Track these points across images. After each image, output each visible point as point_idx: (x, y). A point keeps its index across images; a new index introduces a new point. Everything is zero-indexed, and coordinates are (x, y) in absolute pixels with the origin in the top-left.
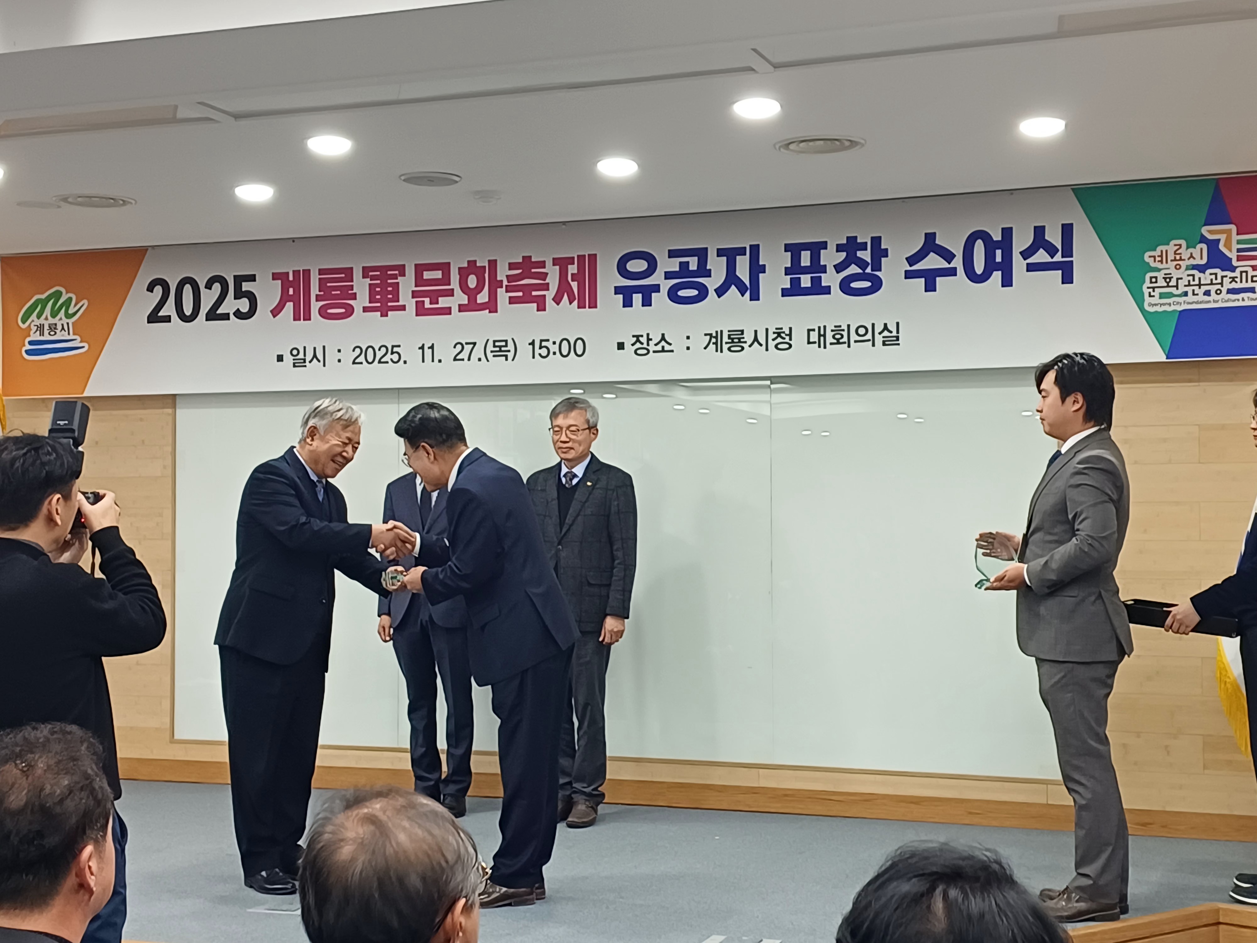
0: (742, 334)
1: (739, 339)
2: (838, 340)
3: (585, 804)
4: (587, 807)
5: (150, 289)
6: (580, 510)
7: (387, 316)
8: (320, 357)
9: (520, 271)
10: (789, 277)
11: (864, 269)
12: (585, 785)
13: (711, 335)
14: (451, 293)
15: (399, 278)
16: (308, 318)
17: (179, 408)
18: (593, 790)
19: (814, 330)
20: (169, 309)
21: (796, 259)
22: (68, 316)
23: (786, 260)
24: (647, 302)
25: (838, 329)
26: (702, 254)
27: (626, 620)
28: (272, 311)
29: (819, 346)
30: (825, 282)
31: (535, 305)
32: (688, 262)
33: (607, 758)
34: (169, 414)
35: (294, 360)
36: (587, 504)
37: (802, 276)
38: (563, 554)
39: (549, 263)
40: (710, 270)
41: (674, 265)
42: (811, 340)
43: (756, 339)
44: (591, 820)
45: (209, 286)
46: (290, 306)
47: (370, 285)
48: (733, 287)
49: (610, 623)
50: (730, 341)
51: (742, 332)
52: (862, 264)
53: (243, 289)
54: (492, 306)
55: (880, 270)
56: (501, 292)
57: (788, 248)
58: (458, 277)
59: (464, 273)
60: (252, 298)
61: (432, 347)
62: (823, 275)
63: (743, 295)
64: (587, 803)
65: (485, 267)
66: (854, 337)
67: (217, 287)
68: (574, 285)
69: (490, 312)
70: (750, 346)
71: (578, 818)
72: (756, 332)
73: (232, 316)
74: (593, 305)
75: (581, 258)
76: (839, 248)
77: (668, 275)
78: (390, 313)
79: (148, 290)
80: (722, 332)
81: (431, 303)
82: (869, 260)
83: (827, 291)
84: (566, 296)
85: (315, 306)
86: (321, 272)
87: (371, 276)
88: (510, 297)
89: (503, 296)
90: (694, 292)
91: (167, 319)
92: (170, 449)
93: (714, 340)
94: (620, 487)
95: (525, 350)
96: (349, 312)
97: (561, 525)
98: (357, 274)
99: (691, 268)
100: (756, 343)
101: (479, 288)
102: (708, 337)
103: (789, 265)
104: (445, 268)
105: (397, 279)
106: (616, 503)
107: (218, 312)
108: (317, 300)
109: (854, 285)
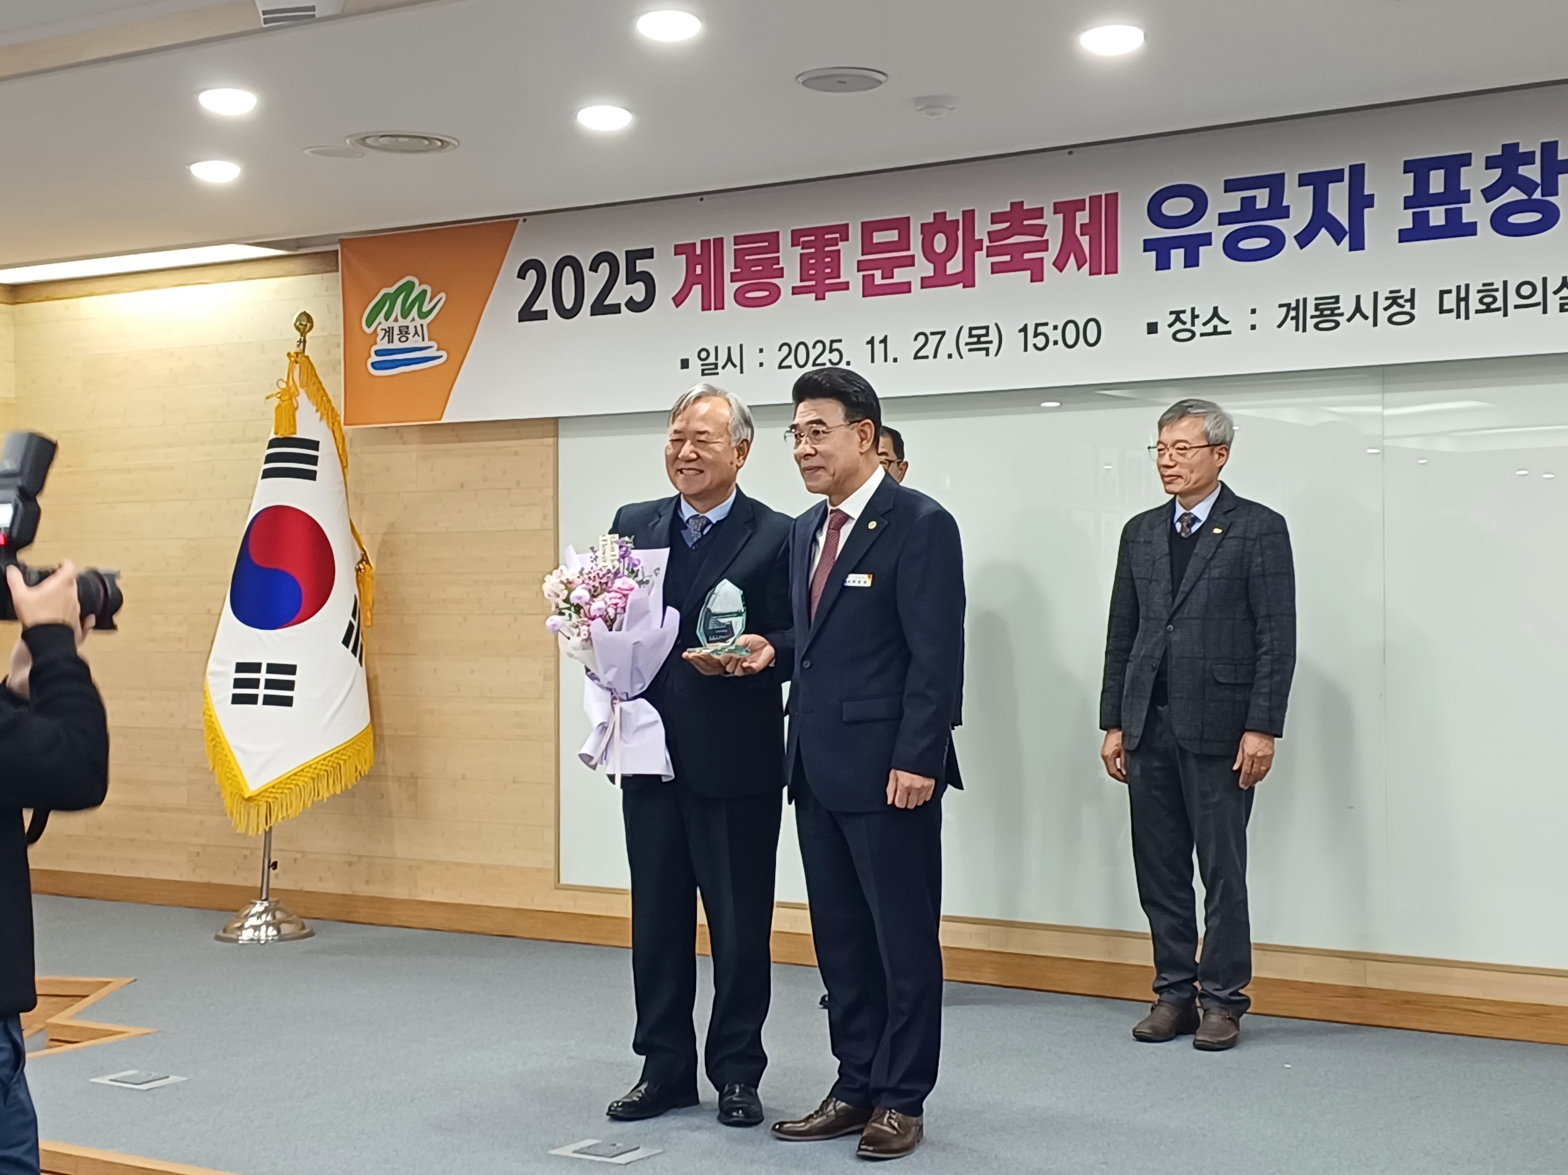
0: (1337, 302)
1: (1333, 310)
2: (1488, 305)
3: (1221, 1015)
4: (1224, 1019)
5: (522, 275)
6: (1203, 572)
7: (824, 298)
8: (737, 361)
9: (1006, 225)
10: (1411, 211)
11: (1530, 193)
12: (1219, 987)
13: (1288, 306)
14: (910, 262)
15: (840, 243)
16: (720, 306)
17: (562, 437)
18: (1231, 994)
19: (1449, 292)
20: (545, 302)
21: (1421, 183)
22: (422, 315)
23: (1407, 185)
24: (1191, 261)
25: (1487, 290)
26: (1275, 183)
27: (1276, 739)
28: (674, 299)
29: (1458, 316)
30: (1466, 218)
31: (1028, 273)
32: (1254, 197)
33: (1252, 947)
34: (550, 446)
35: (703, 365)
36: (1213, 563)
37: (1431, 209)
38: (1175, 638)
39: (1048, 211)
40: (1288, 207)
41: (1233, 202)
42: (1445, 307)
43: (1358, 309)
44: (1229, 1039)
45: (594, 268)
46: (697, 289)
47: (801, 255)
48: (1323, 230)
49: (1251, 743)
50: (1318, 313)
51: (1337, 299)
52: (1527, 185)
53: (638, 270)
54: (967, 278)
55: (1556, 194)
56: (980, 257)
57: (1408, 167)
58: (921, 237)
59: (928, 232)
60: (648, 280)
61: (884, 341)
62: (1464, 206)
63: (1338, 243)
64: (1224, 1013)
65: (958, 221)
66: (1513, 299)
67: (604, 268)
68: (1085, 241)
69: (964, 287)
70: (1349, 320)
71: (1210, 1035)
72: (1358, 298)
73: (623, 308)
74: (1112, 269)
75: (1095, 200)
76: (1491, 163)
77: (1224, 219)
78: (827, 294)
79: (519, 276)
80: (1305, 300)
81: (883, 278)
82: (1539, 181)
83: (1470, 230)
84: (1072, 258)
85: (730, 288)
86: (738, 240)
87: (803, 242)
88: (993, 264)
89: (982, 262)
90: (1263, 242)
91: (542, 315)
92: (550, 492)
93: (1293, 313)
94: (1265, 535)
95: (1012, 339)
96: (774, 295)
97: (1174, 593)
98: (785, 240)
99: (1258, 207)
100: (1358, 315)
101: (950, 253)
102: (1284, 309)
103: (1411, 193)
104: (902, 225)
105: (837, 245)
106: (1259, 560)
107: (607, 303)
108: (732, 281)
109: (1514, 219)
